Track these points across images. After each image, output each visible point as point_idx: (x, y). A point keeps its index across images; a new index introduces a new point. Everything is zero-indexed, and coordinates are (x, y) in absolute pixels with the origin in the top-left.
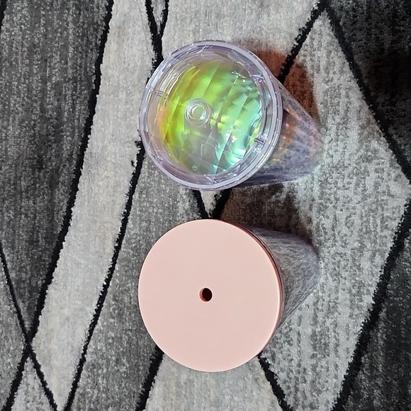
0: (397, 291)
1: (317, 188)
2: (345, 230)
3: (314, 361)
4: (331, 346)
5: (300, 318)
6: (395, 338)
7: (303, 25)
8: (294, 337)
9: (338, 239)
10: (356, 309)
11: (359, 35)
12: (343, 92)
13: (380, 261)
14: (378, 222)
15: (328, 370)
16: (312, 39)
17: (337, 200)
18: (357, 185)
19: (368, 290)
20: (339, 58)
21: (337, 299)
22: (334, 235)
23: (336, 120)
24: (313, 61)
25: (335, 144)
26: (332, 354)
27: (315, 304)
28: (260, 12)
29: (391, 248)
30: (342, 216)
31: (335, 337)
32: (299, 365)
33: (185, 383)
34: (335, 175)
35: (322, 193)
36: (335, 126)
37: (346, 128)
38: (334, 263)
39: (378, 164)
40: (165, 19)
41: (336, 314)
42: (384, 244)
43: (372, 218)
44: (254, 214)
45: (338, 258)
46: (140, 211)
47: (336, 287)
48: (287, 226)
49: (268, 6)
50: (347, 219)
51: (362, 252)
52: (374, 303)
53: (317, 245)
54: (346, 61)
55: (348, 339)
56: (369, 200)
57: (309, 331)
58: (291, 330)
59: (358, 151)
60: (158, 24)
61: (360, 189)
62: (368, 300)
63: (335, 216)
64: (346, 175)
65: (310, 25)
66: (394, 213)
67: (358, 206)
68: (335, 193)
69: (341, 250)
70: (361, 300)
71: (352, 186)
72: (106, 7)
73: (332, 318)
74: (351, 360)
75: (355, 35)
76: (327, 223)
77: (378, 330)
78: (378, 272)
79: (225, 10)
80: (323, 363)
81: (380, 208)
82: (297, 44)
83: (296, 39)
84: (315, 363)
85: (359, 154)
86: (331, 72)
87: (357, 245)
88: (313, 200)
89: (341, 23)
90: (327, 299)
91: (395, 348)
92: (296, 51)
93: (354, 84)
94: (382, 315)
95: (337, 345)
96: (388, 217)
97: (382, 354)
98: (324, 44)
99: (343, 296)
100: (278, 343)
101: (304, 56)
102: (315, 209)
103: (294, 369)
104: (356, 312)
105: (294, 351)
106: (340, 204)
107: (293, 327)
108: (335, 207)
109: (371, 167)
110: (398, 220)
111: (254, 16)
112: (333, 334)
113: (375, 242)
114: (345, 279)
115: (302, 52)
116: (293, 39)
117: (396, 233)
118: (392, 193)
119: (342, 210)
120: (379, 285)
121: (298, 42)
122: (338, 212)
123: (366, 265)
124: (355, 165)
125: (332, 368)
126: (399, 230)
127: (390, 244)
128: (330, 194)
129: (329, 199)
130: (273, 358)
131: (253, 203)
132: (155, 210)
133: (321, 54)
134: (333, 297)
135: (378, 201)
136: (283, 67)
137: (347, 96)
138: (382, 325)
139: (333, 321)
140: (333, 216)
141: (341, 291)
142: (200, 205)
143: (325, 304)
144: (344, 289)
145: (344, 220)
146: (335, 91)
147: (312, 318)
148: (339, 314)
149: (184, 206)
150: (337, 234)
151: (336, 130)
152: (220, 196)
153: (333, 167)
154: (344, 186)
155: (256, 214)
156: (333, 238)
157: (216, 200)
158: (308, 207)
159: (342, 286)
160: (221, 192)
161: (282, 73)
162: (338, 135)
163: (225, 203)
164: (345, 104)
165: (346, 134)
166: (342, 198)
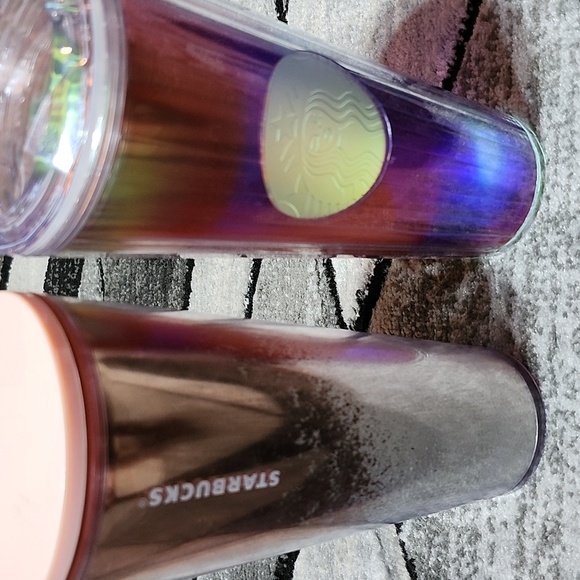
1: (520, 270)
2: (571, 360)
5: (492, 547)
9: (559, 379)
12: (565, 55)
17: (557, 291)
21: (559, 514)
22: (552, 371)
23: (553, 116)
27: (519, 521)
30: (566, 327)
34: (552, 238)
35: (529, 280)
36: (552, 131)
37: (573, 133)
41: (557, 549)
44: (414, 325)
45: (561, 423)
47: (559, 488)
50: (574, 335)
58: (476, 571)
63: (554, 327)
68: (553, 277)
69: (566, 404)
76: (541, 345)
86: (543, 15)
88: (513, 294)
90: (541, 512)
99: (571, 510)
102: (517, 315)
106: (562, 302)
107: (478, 564)
108: (554, 309)
114: (573, 469)
119: (565, 315)
122: (560, 320)
128: (543, 281)
129: (541, 292)
131: (412, 304)
134: (553, 508)
136: (463, 27)
137: (573, 61)
139: (552, 562)
140: (550, 329)
141: (567, 499)
142: (339, 312)
143: (539, 521)
144: (571, 494)
145: (569, 337)
146: (551, 57)
147: (513, 550)
148: (564, 549)
149: (313, 312)
150: (556, 367)
151: (554, 140)
152: (367, 293)
153: (549, 221)
154: (569, 261)
155: (418, 325)
156: (550, 376)
157: (359, 301)
158: (504, 310)
159: (568, 488)
160: (368, 285)
161: (462, 39)
162: (558, 151)
163: (374, 305)
164: (567, 80)
165: (572, 146)
166: (565, 287)
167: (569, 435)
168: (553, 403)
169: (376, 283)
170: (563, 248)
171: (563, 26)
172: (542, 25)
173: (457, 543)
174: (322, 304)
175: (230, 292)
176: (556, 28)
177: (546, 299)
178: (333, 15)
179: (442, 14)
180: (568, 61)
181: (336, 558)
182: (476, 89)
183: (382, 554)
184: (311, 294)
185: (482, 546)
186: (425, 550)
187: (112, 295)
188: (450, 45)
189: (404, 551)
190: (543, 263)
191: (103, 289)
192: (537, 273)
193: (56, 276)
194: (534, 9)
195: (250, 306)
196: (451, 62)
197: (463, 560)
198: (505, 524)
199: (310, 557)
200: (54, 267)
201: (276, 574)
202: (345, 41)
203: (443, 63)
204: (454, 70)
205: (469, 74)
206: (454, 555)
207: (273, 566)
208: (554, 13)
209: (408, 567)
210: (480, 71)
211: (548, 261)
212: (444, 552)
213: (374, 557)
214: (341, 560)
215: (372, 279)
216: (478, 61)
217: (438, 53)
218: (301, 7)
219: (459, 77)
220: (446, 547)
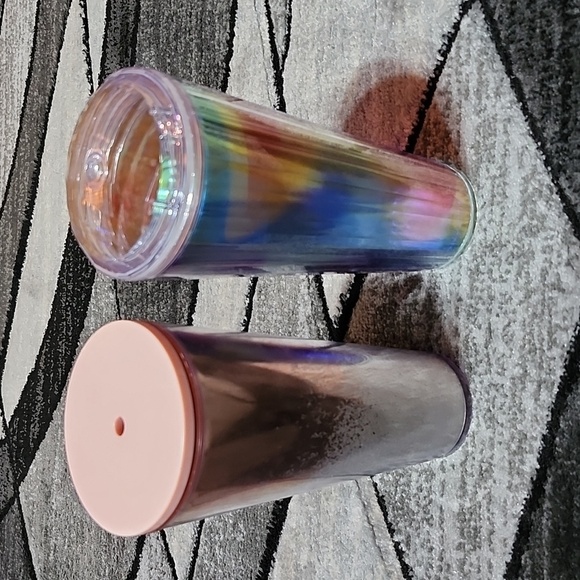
0: (568, 450)
1: (465, 282)
2: (502, 348)
3: (461, 555)
4: (484, 533)
5: (443, 484)
6: (564, 529)
7: (447, 29)
8: (436, 515)
9: (493, 361)
10: (516, 476)
11: (521, 32)
12: (500, 126)
13: (548, 397)
14: (545, 333)
15: (479, 571)
16: (459, 48)
17: (492, 298)
18: (519, 274)
19: (531, 446)
20: (495, 73)
21: (491, 458)
22: (488, 355)
23: (491, 171)
24: (460, 82)
25: (489, 209)
26: (485, 545)
27: (463, 464)
28: (392, 17)
29: (561, 377)
30: (498, 324)
31: (489, 519)
32: (441, 559)
33: (305, 567)
34: (489, 260)
35: (472, 289)
36: (489, 181)
37: (505, 184)
38: (487, 401)
39: (546, 239)
40: (287, 47)
41: (490, 482)
42: (551, 371)
43: (537, 329)
44: (385, 322)
45: (493, 393)
46: (259, 318)
47: (491, 439)
48: (428, 340)
49: (402, 7)
50: (504, 330)
51: (523, 383)
52: (538, 467)
53: (466, 371)
54: (505, 76)
55: (505, 524)
56: (535, 298)
57: (455, 506)
58: (431, 501)
59: (521, 218)
60: (280, 56)
61: (522, 281)
62: (531, 463)
63: (490, 324)
64: (503, 259)
65: (457, 26)
66: (565, 318)
67: (519, 309)
68: (490, 287)
69: (498, 379)
70: (522, 462)
71: (511, 277)
72: (227, 42)
73: (485, 488)
74: (509, 558)
75: (514, 32)
76: (479, 337)
77: (542, 512)
78: (545, 415)
79: (352, 23)
80: (473, 558)
81: (546, 311)
82: (442, 59)
83: (439, 51)
84: (462, 557)
85: (522, 224)
86: (484, 96)
87: (518, 371)
88: (460, 300)
89: (496, 17)
90: (478, 457)
91: (565, 542)
92: (439, 69)
93: (516, 112)
94: (548, 487)
95: (492, 533)
96: (557, 326)
97: (547, 553)
98: (474, 54)
99: (500, 454)
100: (414, 520)
101: (449, 75)
102: (463, 315)
103: (436, 563)
104: (516, 480)
105: (435, 534)
106: (495, 306)
107: (432, 497)
108: (489, 311)
109: (538, 243)
110: (571, 332)
111: (385, 27)
112: (487, 515)
113: (541, 367)
114: (502, 425)
115: (446, 70)
116: (435, 51)
117: (568, 352)
118: (563, 286)
119: (498, 315)
120: (544, 438)
121: (442, 55)
122: (494, 319)
123: (529, 404)
124: (515, 243)
125: (485, 568)
126: (571, 347)
127: (560, 372)
128: (482, 291)
129: (480, 298)
130: (408, 545)
131: (384, 305)
132: (275, 318)
133: (470, 69)
134: (487, 453)
135: (544, 299)
136: (424, 97)
137: (506, 132)
138: (547, 505)
139: (486, 492)
140: (487, 325)
141: (497, 446)
142: (326, 310)
143: (476, 464)
144: (500, 443)
145: (501, 331)
146: (489, 126)
147: (458, 485)
148: (495, 482)
149: (305, 310)
150: (491, 353)
151: (491, 188)
152: (348, 296)
153: (486, 247)
154: (501, 277)
155: (388, 322)
156: (486, 359)
157: (342, 301)
158: (453, 311)
159: (498, 438)
160: (349, 290)
161: (423, 106)
162: (493, 196)
163: (354, 306)
164: (502, 145)
165: (504, 193)
166: (497, 295)
167: (499, 401)
168: (487, 379)
169: (355, 289)
170: (496, 267)
171: (498, 105)
172: (483, 102)
173: (417, 482)
174: (312, 304)
175: (233, 292)
176: (494, 106)
177: (484, 304)
178: (322, 77)
179: (408, 87)
180: (502, 131)
181: (323, 498)
182: (434, 144)
183: (359, 494)
184: (303, 296)
185: (436, 483)
186: (392, 489)
187: (125, 292)
188: (414, 110)
189: (376, 490)
190: (481, 277)
191: (115, 287)
192: (477, 284)
193: (71, 275)
194: (478, 90)
195: (250, 304)
196: (415, 123)
197: (422, 495)
198: (453, 466)
199: (301, 499)
200: (69, 268)
201: (273, 513)
202: (332, 99)
203: (409, 123)
204: (417, 129)
205: (428, 133)
206: (415, 491)
207: (271, 508)
208: (492, 95)
209: (379, 502)
210: (437, 133)
211: (486, 276)
212: (406, 489)
213: (353, 496)
214: (327, 499)
215: (352, 285)
216: (435, 124)
217: (405, 116)
218: (295, 69)
219: (421, 136)
220: (408, 486)
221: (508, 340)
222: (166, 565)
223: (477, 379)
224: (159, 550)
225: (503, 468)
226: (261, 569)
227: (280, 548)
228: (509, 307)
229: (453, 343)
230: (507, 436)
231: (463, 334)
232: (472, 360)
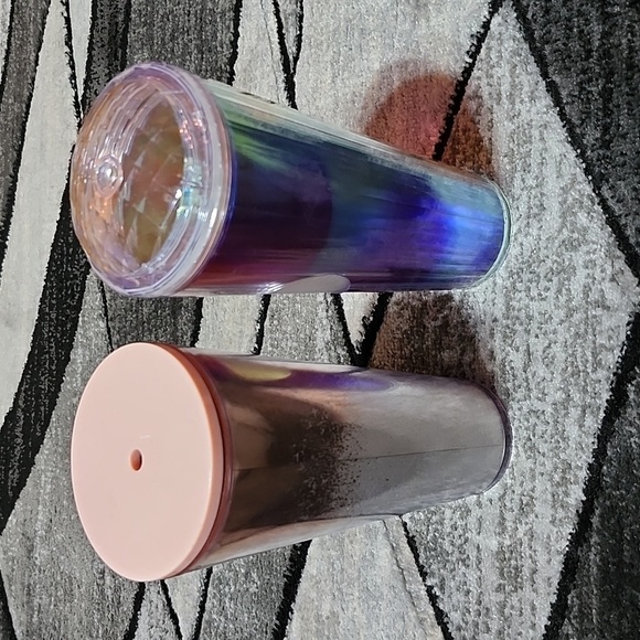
0: (617, 479)
1: (500, 301)
2: (542, 371)
3: (501, 597)
4: (526, 572)
5: (480, 521)
6: (614, 564)
7: (476, 28)
8: (473, 554)
9: (532, 386)
10: (560, 510)
11: (557, 32)
12: (535, 133)
13: (593, 423)
14: (589, 354)
15: (521, 614)
16: (489, 49)
17: (530, 318)
18: (559, 291)
19: (576, 476)
20: (529, 76)
21: (533, 491)
22: (527, 380)
23: (526, 180)
24: (491, 86)
25: (525, 222)
26: (527, 585)
27: (502, 498)
28: (416, 15)
29: (607, 401)
30: (538, 346)
31: (531, 557)
32: (480, 603)
33: (328, 618)
34: (526, 276)
35: (508, 307)
36: (525, 192)
37: (542, 194)
38: (527, 429)
39: (588, 253)
40: (299, 49)
41: (532, 516)
42: (596, 395)
43: (580, 350)
44: (413, 346)
45: (533, 420)
46: (272, 345)
47: (532, 470)
48: (460, 364)
49: (425, 5)
50: (544, 352)
51: (566, 408)
52: (584, 498)
53: (503, 397)
54: (541, 78)
55: (549, 561)
56: (577, 317)
57: (493, 544)
58: (466, 540)
59: (560, 231)
60: (291, 57)
61: (563, 299)
62: (577, 495)
63: (528, 346)
64: (542, 275)
65: (486, 26)
66: (610, 338)
67: (560, 328)
68: (527, 306)
69: (538, 405)
70: (567, 494)
71: (551, 294)
72: (231, 43)
73: (527, 524)
74: (554, 599)
75: (549, 32)
76: (517, 359)
77: (590, 547)
78: (590, 443)
79: (371, 22)
80: (514, 600)
81: (590, 330)
82: (470, 61)
83: (468, 52)
84: (502, 599)
85: (561, 237)
86: (518, 100)
87: (560, 396)
88: (495, 320)
89: (529, 16)
90: (518, 490)
91: (615, 578)
92: (468, 71)
93: (553, 117)
94: (595, 520)
95: (535, 572)
96: (602, 345)
97: (595, 592)
98: (506, 55)
99: (542, 485)
100: (448, 561)
101: (479, 78)
102: (498, 336)
103: (473, 607)
104: (561, 514)
105: (472, 576)
106: (534, 326)
107: (468, 535)
108: (528, 332)
109: (579, 258)
110: (617, 352)
111: (407, 26)
112: (528, 552)
113: (585, 391)
114: (544, 455)
115: (475, 73)
116: (463, 53)
117: (615, 374)
118: (608, 303)
119: (537, 336)
120: (590, 467)
121: (470, 57)
122: (533, 340)
123: (573, 431)
124: (555, 258)
125: (527, 611)
126: (618, 368)
127: (606, 396)
128: (519, 310)
129: (518, 318)
130: (442, 588)
131: (411, 329)
132: (289, 344)
133: (502, 71)
134: (528, 486)
135: (587, 318)
136: (452, 102)
137: (542, 139)
138: (595, 539)
139: (527, 528)
140: (525, 347)
141: (539, 477)
142: (346, 334)
143: (516, 497)
144: (542, 474)
145: (540, 353)
146: (524, 132)
147: (496, 521)
148: (537, 516)
149: (323, 335)
150: (530, 377)
151: (527, 199)
152: (371, 318)
153: (523, 263)
154: (540, 295)
155: (416, 346)
156: (525, 384)
157: (364, 325)
158: (488, 332)
159: (540, 469)
160: (372, 312)
161: (451, 112)
162: (530, 208)
163: (378, 329)
164: (538, 154)
165: (542, 205)
166: (536, 314)
167: (540, 429)
168: (526, 405)
169: (379, 311)
170: (534, 284)
171: (534, 110)
172: (517, 107)
173: (451, 519)
174: (331, 329)
175: (242, 317)
176: (529, 111)
177: (521, 324)
178: (338, 81)
179: (434, 91)
180: (538, 138)
181: (347, 541)
182: (464, 153)
183: (387, 535)
184: (321, 320)
185: (472, 520)
186: (424, 528)
187: (117, 320)
188: (441, 116)
189: (406, 530)
190: (518, 295)
191: (106, 315)
192: (513, 303)
193: (54, 302)
194: (511, 94)
195: (261, 330)
196: (442, 130)
197: (456, 534)
198: (491, 501)
199: (322, 543)
200: (51, 294)
201: (290, 560)
202: (350, 105)
203: (435, 130)
204: (444, 137)
205: (457, 141)
206: (449, 530)
207: (288, 553)
208: (526, 99)
209: (408, 542)
210: (467, 141)
211: (523, 294)
212: (439, 527)
213: (380, 537)
214: (351, 542)
215: (376, 307)
216: (464, 131)
217: (431, 122)
218: (308, 72)
219: (449, 143)
220: (442, 524)
221: (549, 362)
222: (169, 623)
223: (515, 406)
224: (160, 606)
225: (545, 501)
226: (278, 622)
227: (298, 599)
228: (549, 327)
229: (489, 368)
230: (549, 466)
231: (499, 357)
232: (509, 385)
